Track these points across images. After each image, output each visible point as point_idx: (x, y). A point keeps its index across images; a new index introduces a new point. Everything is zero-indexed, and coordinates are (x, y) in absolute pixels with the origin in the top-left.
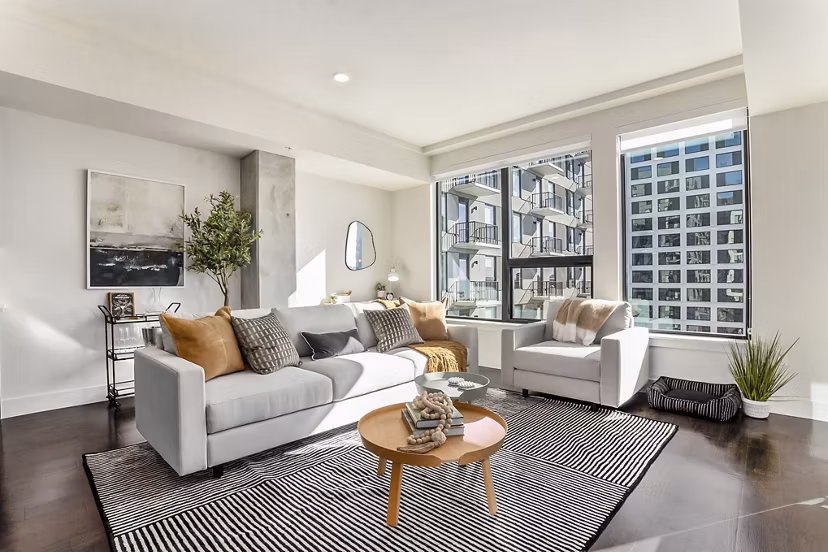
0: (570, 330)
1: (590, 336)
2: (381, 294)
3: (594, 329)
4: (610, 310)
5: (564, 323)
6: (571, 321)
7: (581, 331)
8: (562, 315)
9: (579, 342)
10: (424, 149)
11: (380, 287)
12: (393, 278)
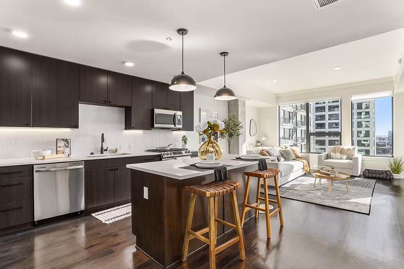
0: (338, 155)
1: (345, 157)
2: (259, 144)
3: (346, 155)
4: (350, 149)
5: (335, 153)
6: (338, 152)
7: (342, 155)
8: (334, 151)
9: (341, 159)
10: (276, 95)
11: (258, 142)
12: (264, 139)
